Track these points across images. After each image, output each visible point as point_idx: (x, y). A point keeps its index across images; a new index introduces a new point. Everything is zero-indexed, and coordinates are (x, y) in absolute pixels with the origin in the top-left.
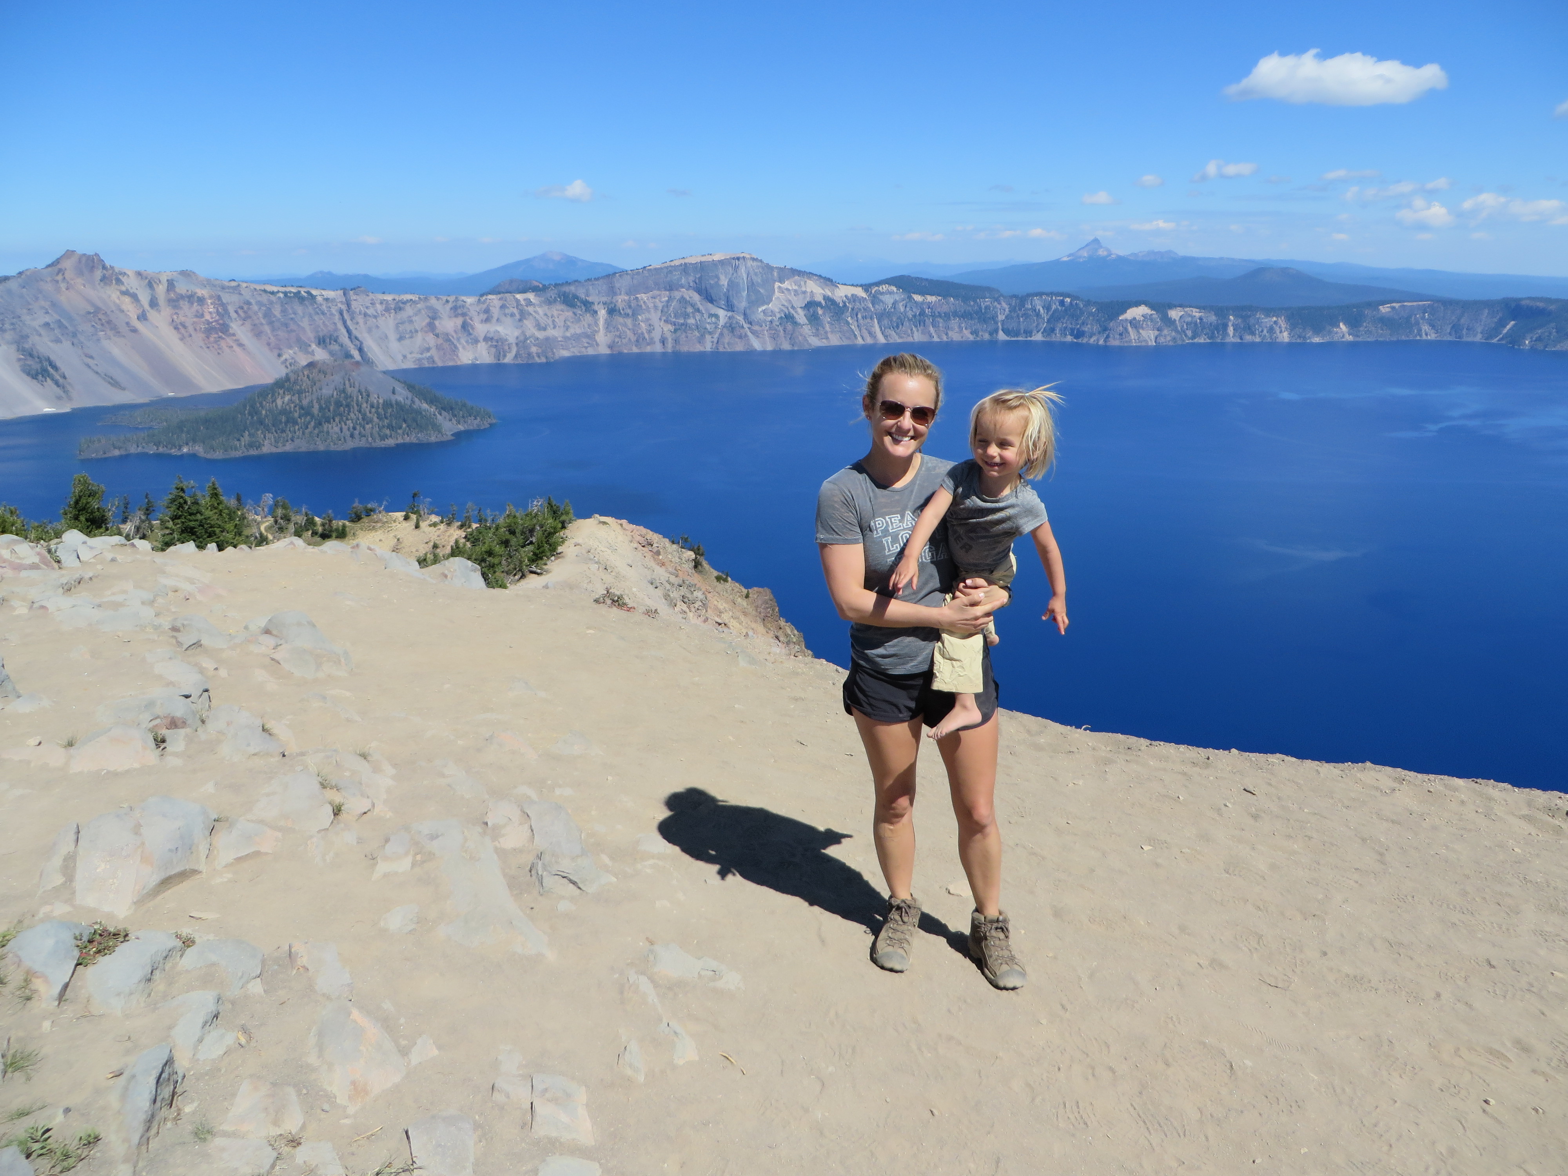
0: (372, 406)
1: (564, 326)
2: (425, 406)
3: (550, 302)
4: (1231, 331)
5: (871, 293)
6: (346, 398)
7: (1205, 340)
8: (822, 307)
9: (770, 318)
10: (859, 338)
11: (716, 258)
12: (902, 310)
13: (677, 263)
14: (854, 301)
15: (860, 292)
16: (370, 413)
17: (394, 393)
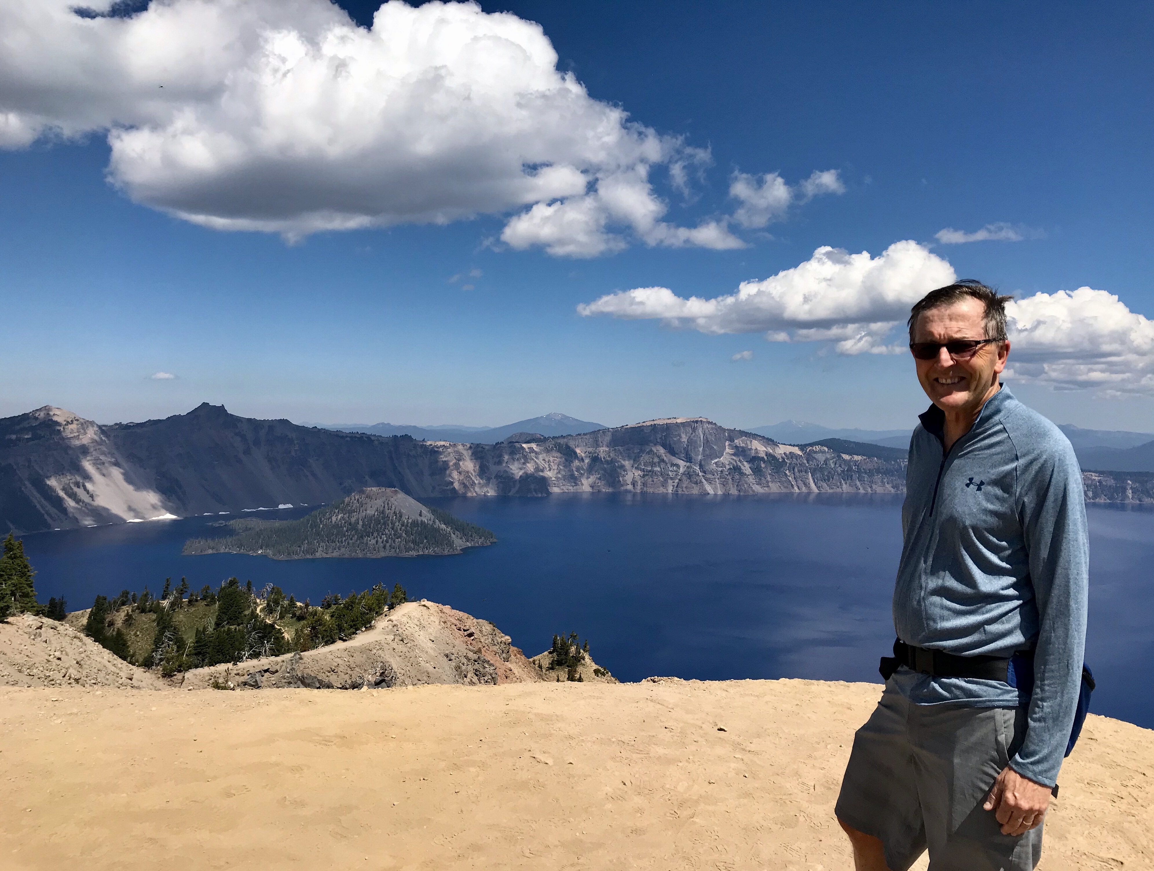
0: (403, 525)
1: (558, 469)
2: (443, 526)
3: (548, 451)
4: (1129, 493)
5: (806, 450)
6: (383, 518)
7: (1105, 500)
8: (764, 462)
9: (720, 469)
10: (796, 488)
11: (679, 421)
12: (833, 466)
13: (648, 424)
14: (792, 458)
15: (797, 451)
16: (400, 530)
17: (420, 515)
